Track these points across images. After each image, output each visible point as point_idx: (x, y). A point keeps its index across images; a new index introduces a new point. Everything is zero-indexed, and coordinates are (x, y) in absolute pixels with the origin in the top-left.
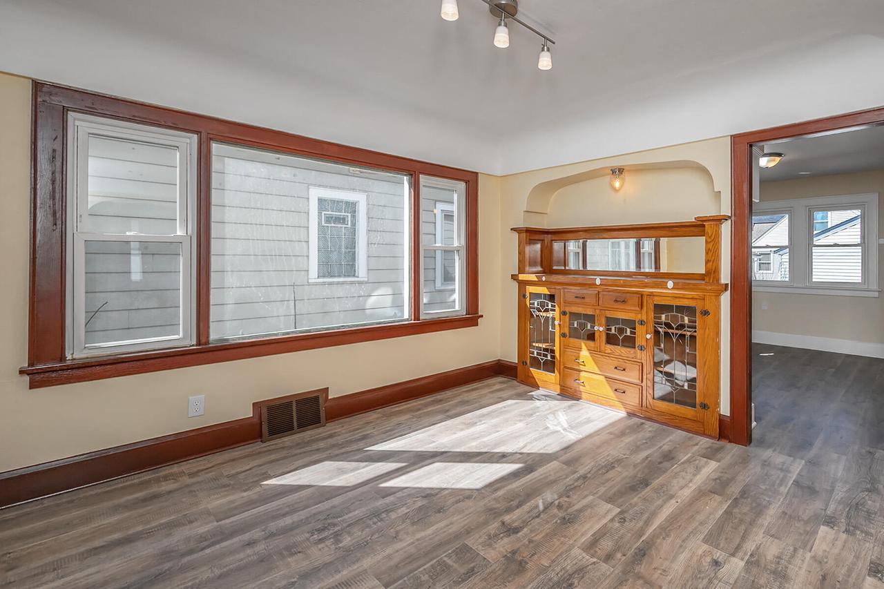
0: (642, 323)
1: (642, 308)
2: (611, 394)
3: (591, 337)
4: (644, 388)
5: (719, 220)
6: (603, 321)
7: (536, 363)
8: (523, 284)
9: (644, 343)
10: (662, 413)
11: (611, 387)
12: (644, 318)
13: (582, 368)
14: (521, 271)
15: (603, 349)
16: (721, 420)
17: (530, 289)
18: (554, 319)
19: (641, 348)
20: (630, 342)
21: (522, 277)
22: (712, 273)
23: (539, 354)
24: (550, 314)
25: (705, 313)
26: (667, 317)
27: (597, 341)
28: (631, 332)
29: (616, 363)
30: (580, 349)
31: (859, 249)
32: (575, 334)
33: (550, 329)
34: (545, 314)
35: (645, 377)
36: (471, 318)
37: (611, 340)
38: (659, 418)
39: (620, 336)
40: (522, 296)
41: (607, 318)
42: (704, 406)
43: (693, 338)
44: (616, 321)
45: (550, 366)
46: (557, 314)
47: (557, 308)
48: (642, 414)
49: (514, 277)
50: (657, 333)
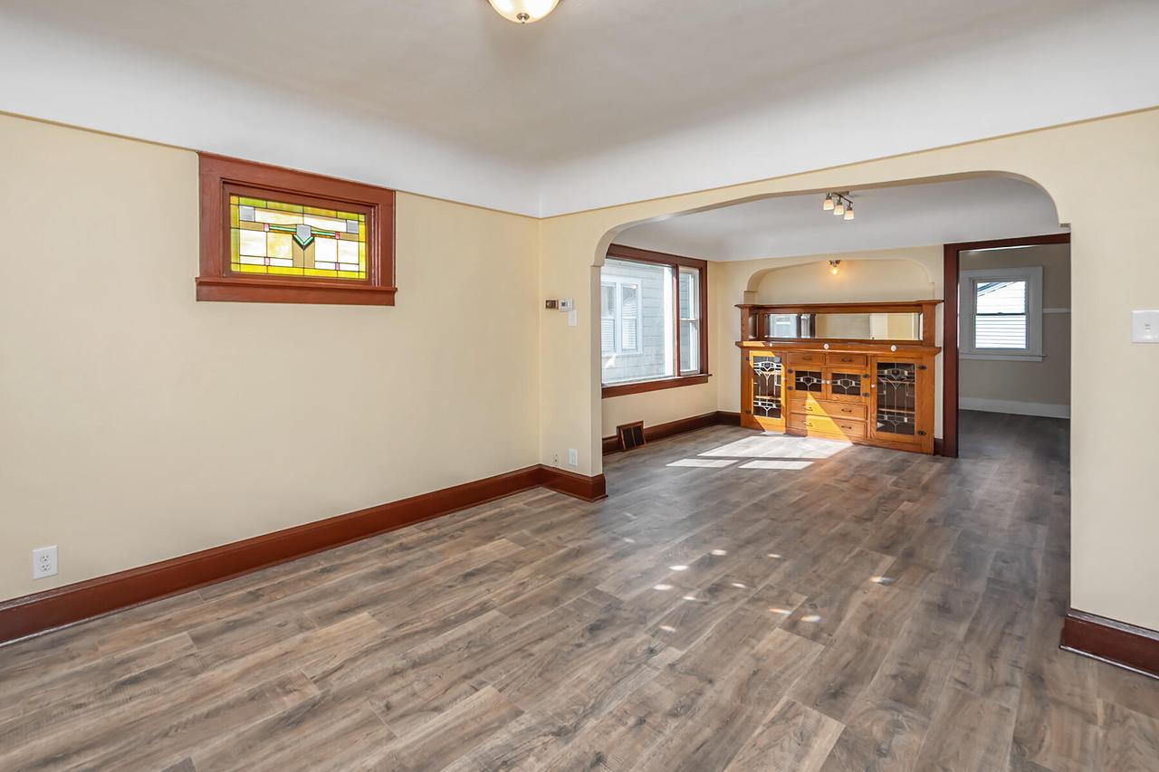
0: (866, 376)
1: (867, 365)
2: (838, 430)
3: (817, 388)
4: (869, 424)
5: (934, 303)
6: (830, 376)
7: (760, 411)
8: (745, 350)
9: (869, 392)
10: (885, 441)
11: (837, 425)
12: (868, 373)
13: (807, 412)
14: (743, 339)
15: (829, 397)
16: (936, 441)
17: (753, 353)
18: (779, 377)
19: (866, 395)
20: (855, 391)
21: (746, 344)
22: (928, 340)
23: (762, 404)
24: (775, 373)
25: (923, 368)
26: (888, 372)
27: (824, 393)
28: (856, 384)
29: (843, 407)
30: (806, 398)
31: (1024, 318)
32: (800, 386)
33: (776, 384)
34: (770, 373)
35: (869, 416)
36: (703, 376)
37: (836, 390)
38: (883, 445)
39: (847, 386)
40: (745, 359)
41: (834, 374)
42: (922, 433)
43: (913, 386)
44: (842, 376)
45: (775, 413)
46: (782, 372)
47: (782, 368)
48: (867, 443)
49: (737, 344)
50: (879, 383)
